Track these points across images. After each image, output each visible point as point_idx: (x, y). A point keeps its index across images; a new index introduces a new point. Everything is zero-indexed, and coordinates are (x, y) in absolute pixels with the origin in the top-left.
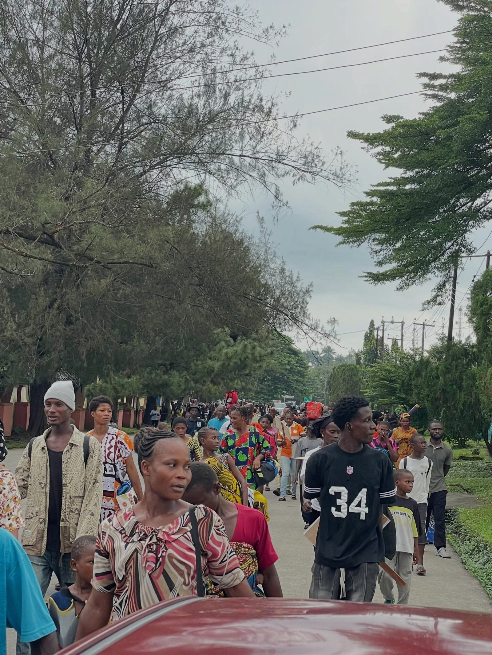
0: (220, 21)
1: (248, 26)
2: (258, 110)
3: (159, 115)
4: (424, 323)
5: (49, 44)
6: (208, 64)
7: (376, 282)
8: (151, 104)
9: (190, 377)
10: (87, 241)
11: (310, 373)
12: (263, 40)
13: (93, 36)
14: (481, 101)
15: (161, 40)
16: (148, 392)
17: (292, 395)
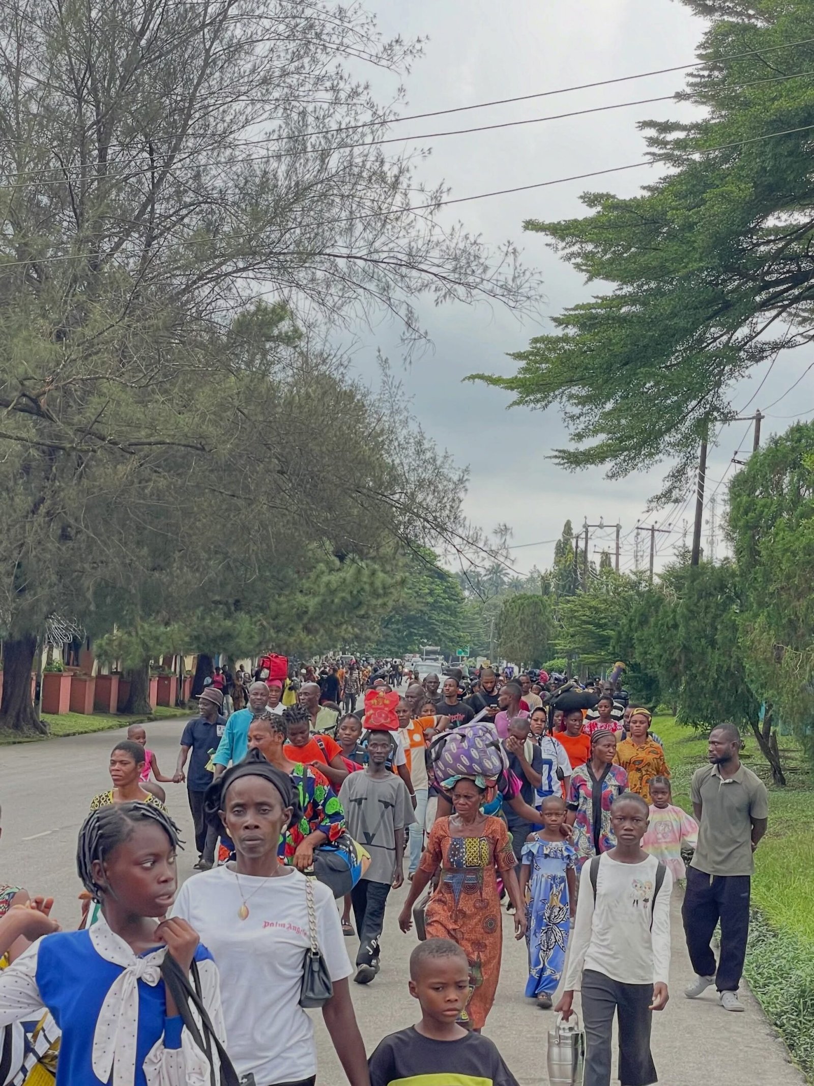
0: (313, 31)
1: (359, 40)
2: (377, 179)
3: (213, 189)
4: (653, 527)
5: (28, 72)
6: (293, 103)
7: (574, 466)
8: (198, 172)
9: (268, 623)
10: (95, 409)
11: (467, 608)
12: (384, 62)
13: (101, 59)
14: (742, 168)
15: (215, 63)
16: (198, 647)
17: (436, 645)
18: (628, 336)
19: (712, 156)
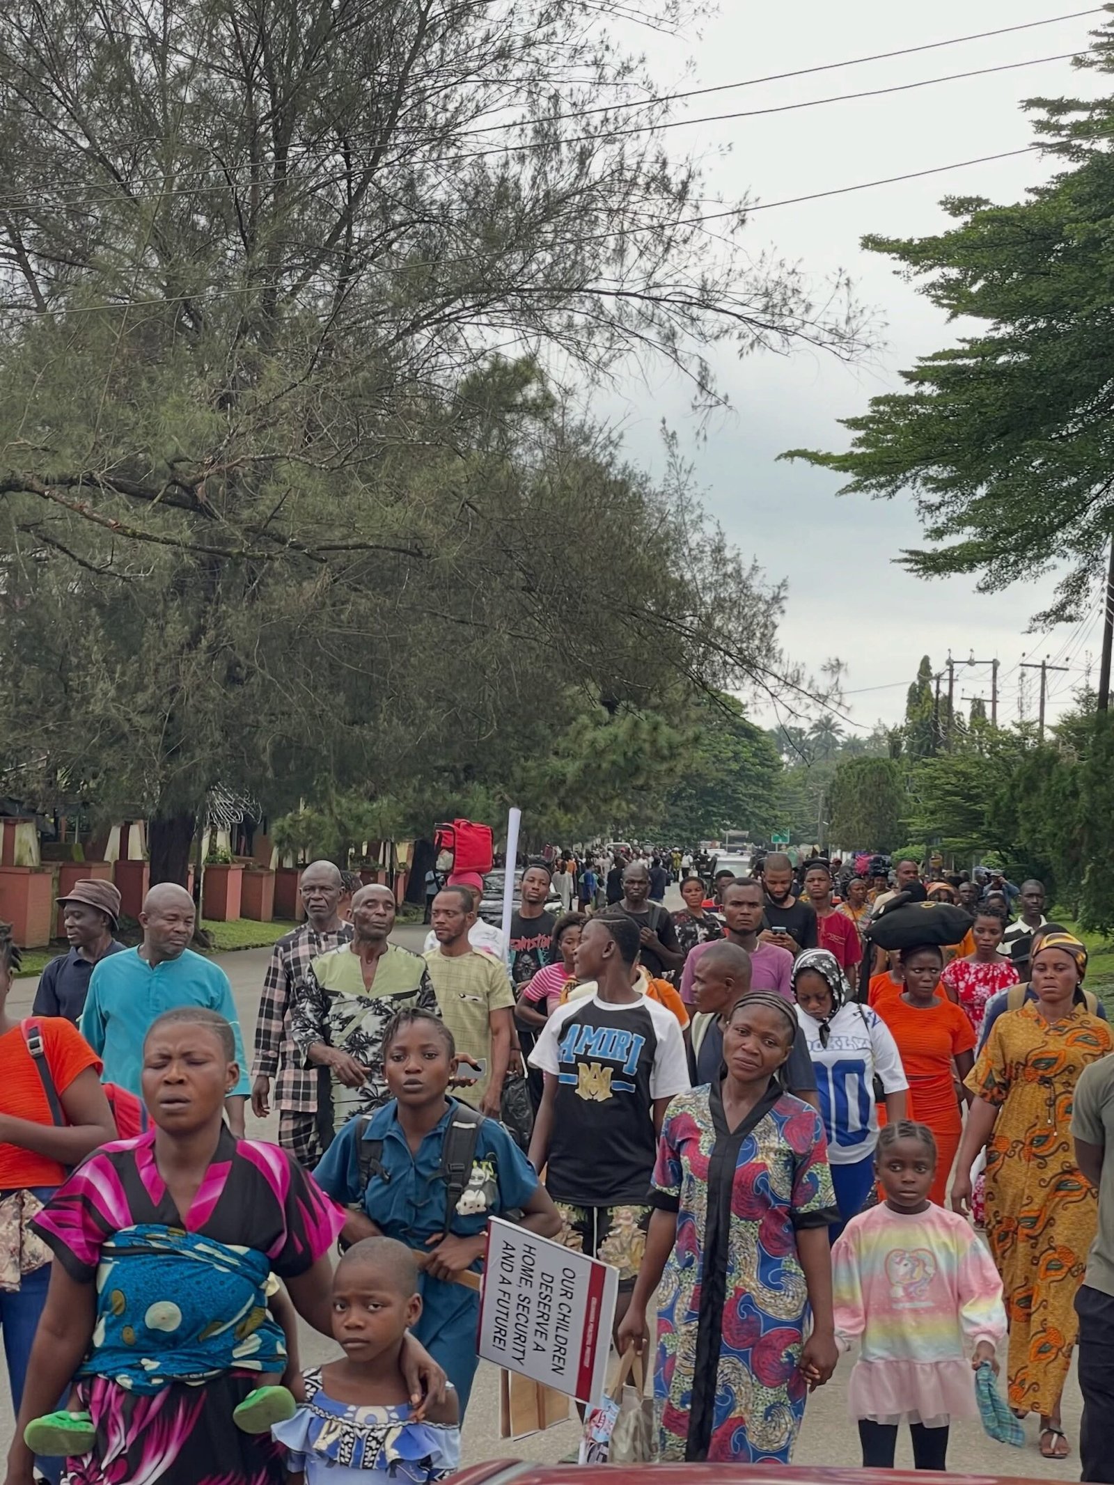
2: (657, 187)
3: (431, 204)
4: (1044, 663)
5: (179, 47)
6: (541, 84)
7: (932, 574)
8: (412, 180)
9: (511, 797)
10: (272, 501)
11: (785, 778)
12: (665, 26)
13: (277, 27)
15: (433, 31)
16: (415, 830)
17: (744, 829)
18: (1007, 395)
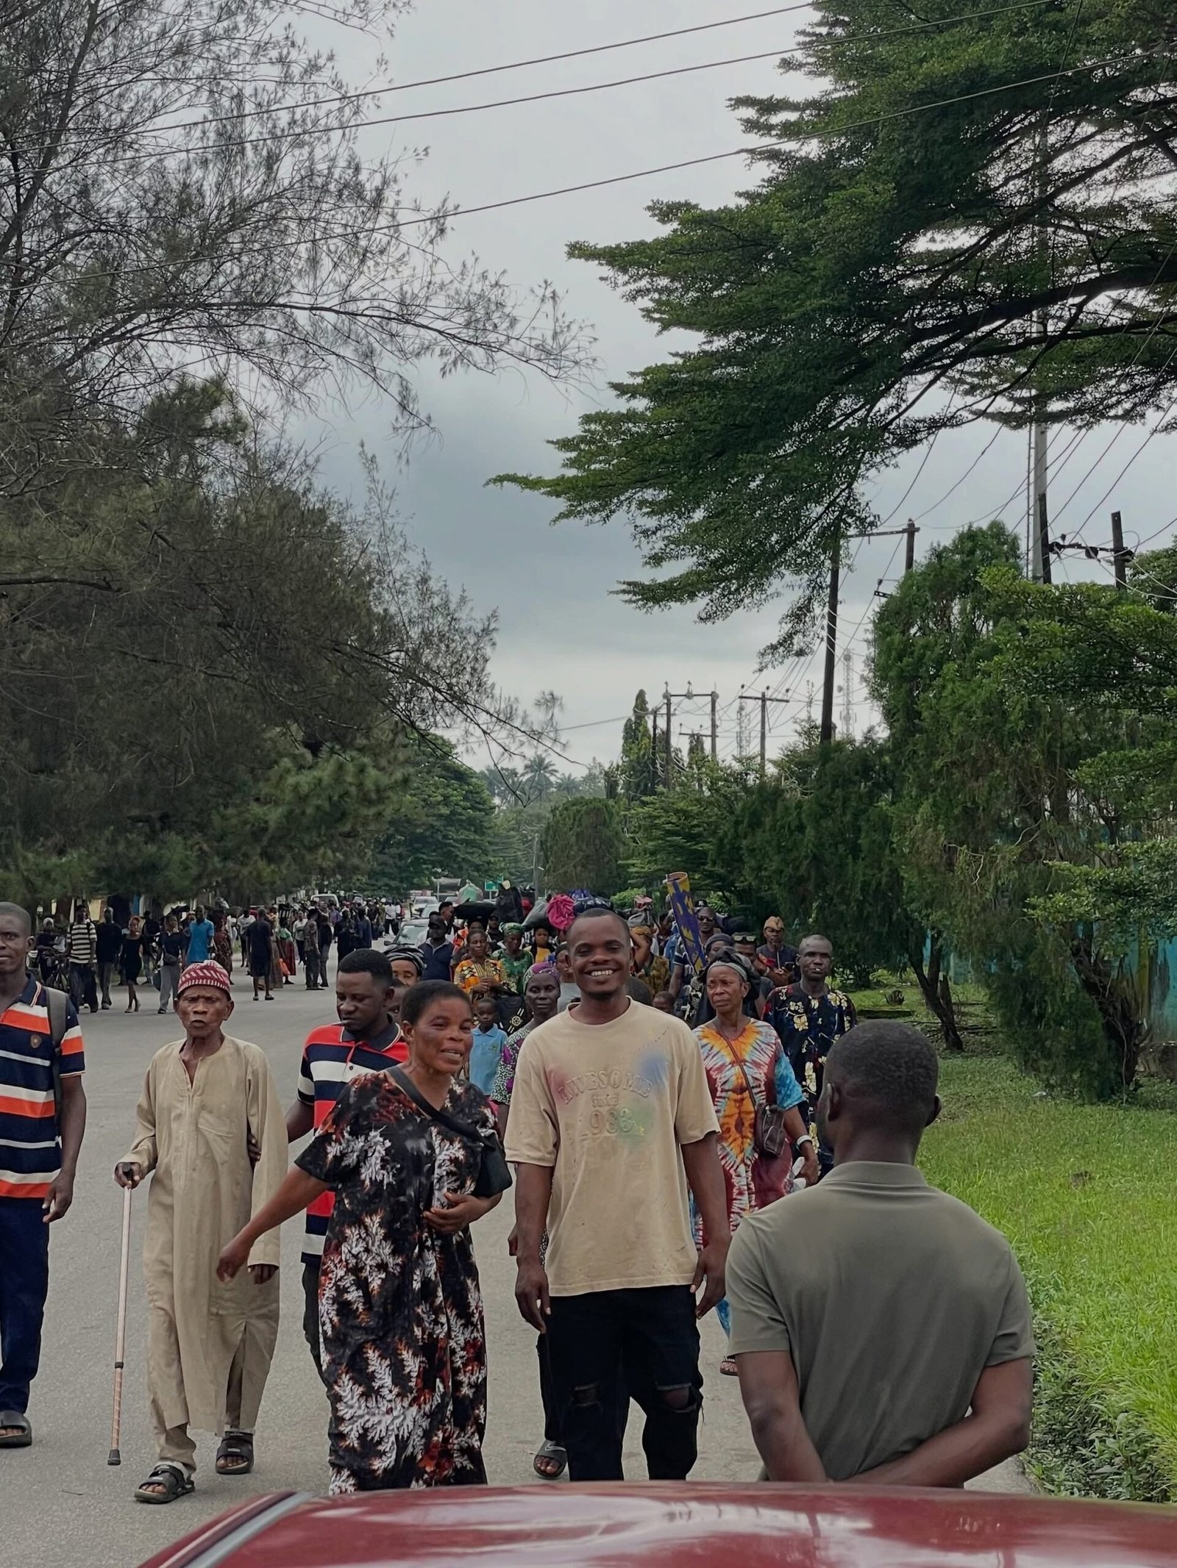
2: (350, 194)
3: (108, 212)
4: (764, 694)
6: (223, 82)
7: (651, 604)
8: (86, 186)
9: (211, 847)
11: (498, 822)
12: (355, 21)
14: (879, 161)
15: (104, 26)
16: (108, 885)
17: (455, 877)
18: (721, 408)
19: (835, 146)
